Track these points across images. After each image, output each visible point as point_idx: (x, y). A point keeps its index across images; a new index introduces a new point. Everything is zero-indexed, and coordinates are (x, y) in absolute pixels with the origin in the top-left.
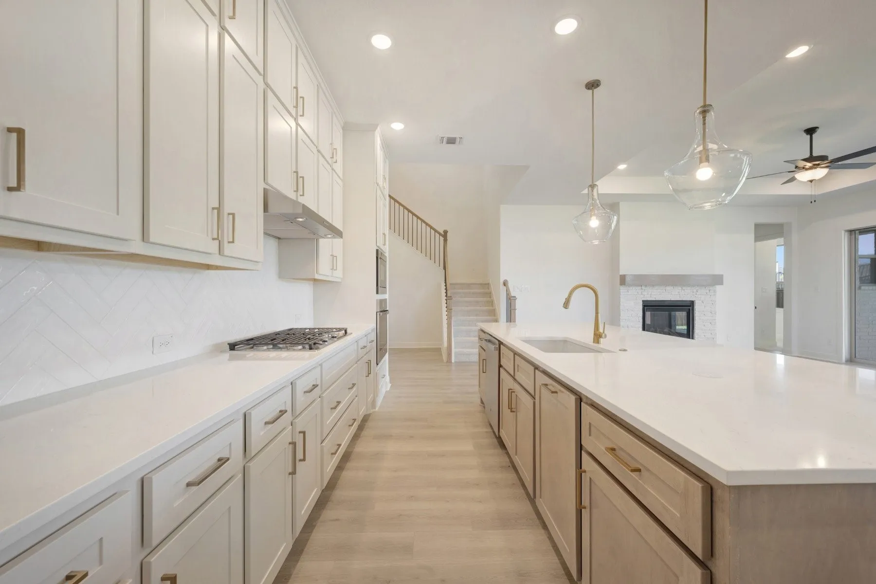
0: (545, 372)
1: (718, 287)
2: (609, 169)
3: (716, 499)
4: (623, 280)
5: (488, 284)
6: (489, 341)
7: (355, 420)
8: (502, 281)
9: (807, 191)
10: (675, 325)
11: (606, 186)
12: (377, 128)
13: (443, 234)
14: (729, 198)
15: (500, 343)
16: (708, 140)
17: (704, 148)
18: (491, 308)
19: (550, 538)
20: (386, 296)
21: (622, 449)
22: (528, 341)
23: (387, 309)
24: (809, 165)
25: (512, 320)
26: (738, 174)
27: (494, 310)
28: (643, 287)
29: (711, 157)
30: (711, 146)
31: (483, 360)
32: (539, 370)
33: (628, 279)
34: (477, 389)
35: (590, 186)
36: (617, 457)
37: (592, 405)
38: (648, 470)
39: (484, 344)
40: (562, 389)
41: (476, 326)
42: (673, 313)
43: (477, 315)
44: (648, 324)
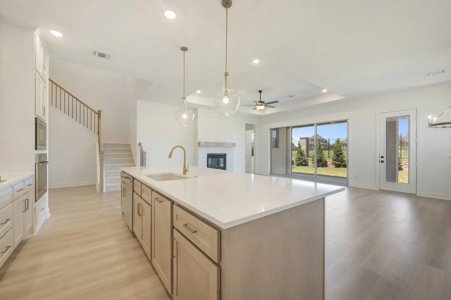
0: (157, 192)
1: (234, 148)
2: (192, 92)
3: (222, 236)
4: (199, 144)
5: (130, 144)
6: (127, 178)
7: (8, 247)
8: (138, 143)
9: (259, 113)
10: (220, 164)
11: (191, 99)
12: (36, 29)
13: (98, 112)
14: (234, 112)
15: (134, 178)
16: (227, 87)
17: (226, 90)
18: (132, 158)
19: (160, 278)
20: (47, 152)
21: (190, 224)
22: (150, 176)
23: (47, 161)
24: (260, 104)
25: (144, 165)
26: (236, 103)
27: (133, 160)
28: (207, 148)
29: (228, 94)
30: (228, 90)
31: (123, 189)
32: (154, 191)
33: (201, 144)
34: (119, 207)
35: (183, 98)
36: (188, 228)
37: (178, 205)
38: (199, 231)
39: (124, 180)
40: (165, 199)
41: (119, 169)
42: (219, 159)
43: (121, 163)
44: (210, 164)
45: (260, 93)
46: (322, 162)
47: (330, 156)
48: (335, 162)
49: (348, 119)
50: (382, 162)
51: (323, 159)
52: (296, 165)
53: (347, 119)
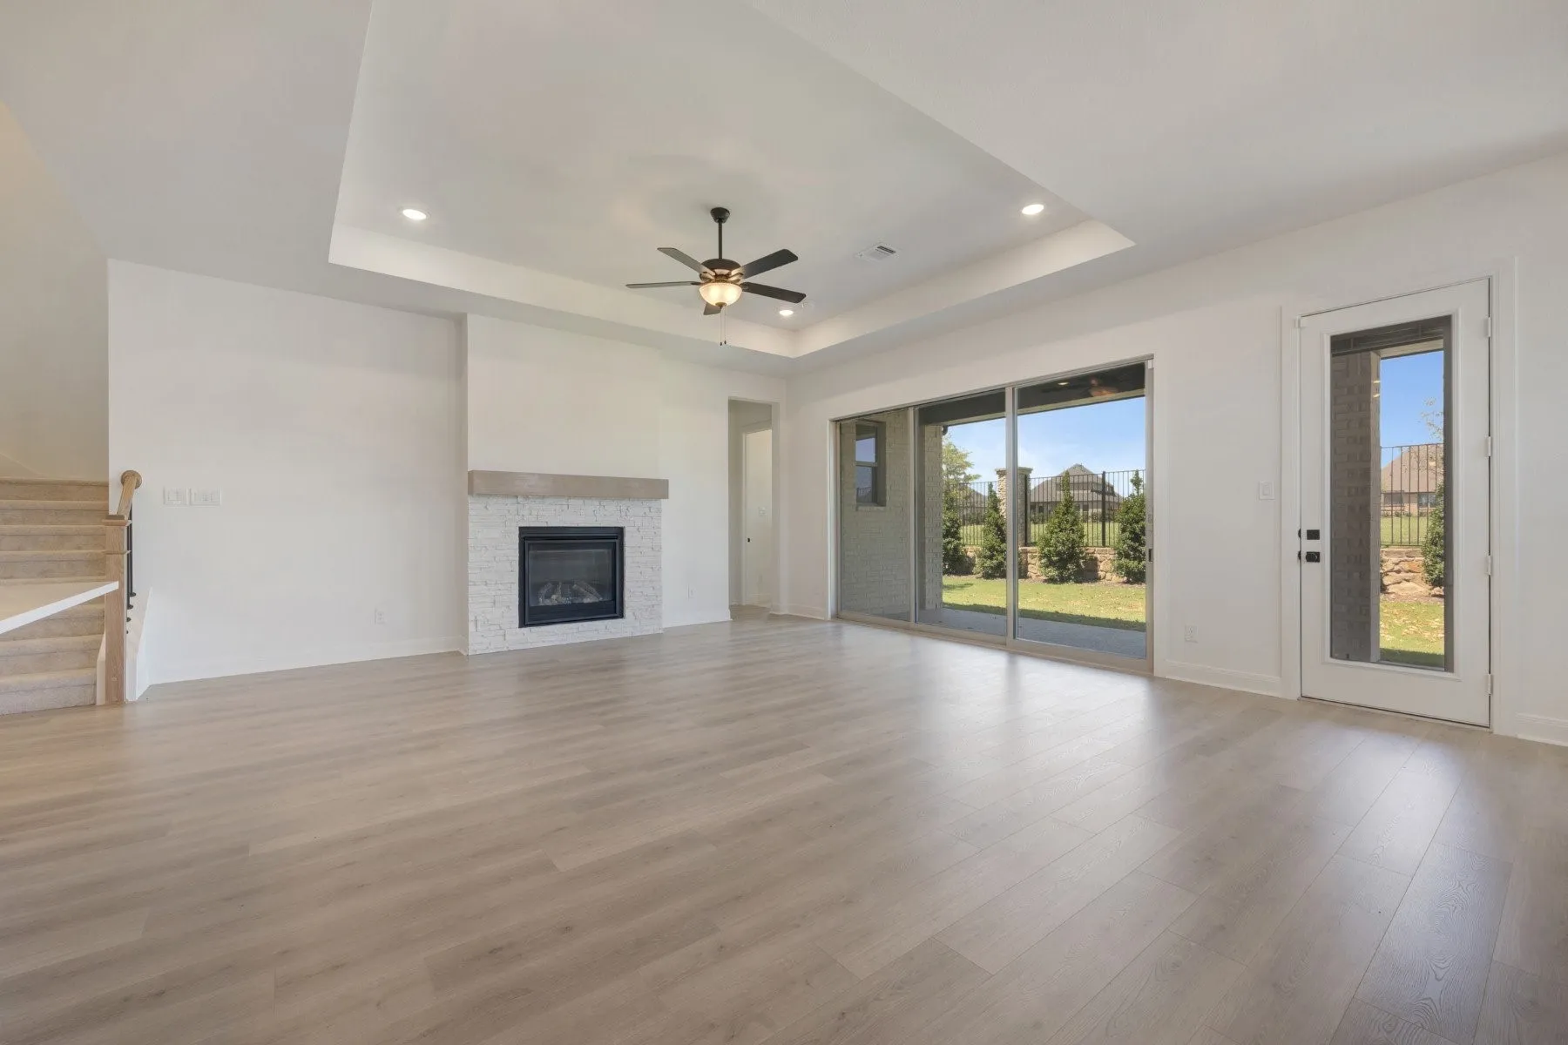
1: (663, 501)
4: (471, 483)
8: (115, 473)
28: (520, 500)
45: (717, 224)
46: (1078, 566)
47: (1107, 540)
48: (1123, 561)
49: (1151, 357)
50: (1313, 557)
51: (1082, 553)
52: (980, 575)
53: (1143, 354)
